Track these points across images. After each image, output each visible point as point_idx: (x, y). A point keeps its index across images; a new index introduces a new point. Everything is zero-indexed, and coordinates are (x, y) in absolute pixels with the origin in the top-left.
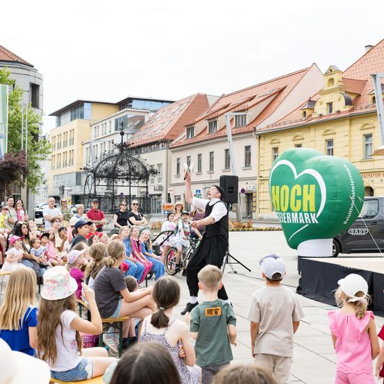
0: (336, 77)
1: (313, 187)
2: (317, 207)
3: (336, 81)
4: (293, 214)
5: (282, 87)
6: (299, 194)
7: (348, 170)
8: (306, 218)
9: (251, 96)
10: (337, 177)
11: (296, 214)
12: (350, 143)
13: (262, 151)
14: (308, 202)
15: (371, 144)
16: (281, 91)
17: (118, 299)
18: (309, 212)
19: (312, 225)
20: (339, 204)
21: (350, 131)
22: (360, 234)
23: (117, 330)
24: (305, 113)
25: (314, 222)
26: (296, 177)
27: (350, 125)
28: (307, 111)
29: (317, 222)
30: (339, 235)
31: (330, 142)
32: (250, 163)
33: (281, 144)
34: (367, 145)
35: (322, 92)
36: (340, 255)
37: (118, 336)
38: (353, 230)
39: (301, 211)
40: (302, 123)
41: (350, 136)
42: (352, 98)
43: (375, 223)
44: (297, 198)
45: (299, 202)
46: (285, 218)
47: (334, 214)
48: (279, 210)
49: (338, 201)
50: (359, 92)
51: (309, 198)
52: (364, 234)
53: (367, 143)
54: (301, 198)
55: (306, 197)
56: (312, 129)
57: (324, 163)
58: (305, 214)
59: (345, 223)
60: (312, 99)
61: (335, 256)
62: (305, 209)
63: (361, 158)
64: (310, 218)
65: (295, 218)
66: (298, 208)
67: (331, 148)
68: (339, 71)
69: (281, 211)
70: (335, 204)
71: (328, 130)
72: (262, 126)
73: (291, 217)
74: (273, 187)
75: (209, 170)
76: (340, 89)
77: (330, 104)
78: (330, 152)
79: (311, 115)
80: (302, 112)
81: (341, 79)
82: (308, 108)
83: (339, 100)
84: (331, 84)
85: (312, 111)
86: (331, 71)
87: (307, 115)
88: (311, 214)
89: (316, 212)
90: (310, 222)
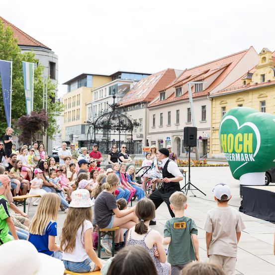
0: (268, 56)
1: (251, 135)
2: (254, 149)
3: (267, 59)
4: (236, 154)
5: (228, 63)
6: (241, 140)
8: (246, 157)
9: (206, 70)
10: (268, 128)
11: (239, 154)
13: (214, 109)
14: (248, 145)
16: (228, 66)
17: (111, 215)
18: (248, 153)
19: (250, 162)
20: (270, 147)
23: (111, 237)
24: (245, 82)
25: (251, 160)
26: (239, 128)
28: (246, 80)
29: (254, 160)
30: (270, 169)
31: (263, 103)
32: (205, 118)
33: (227, 105)
35: (257, 67)
36: (270, 184)
37: (111, 241)
39: (242, 152)
40: (243, 89)
44: (240, 143)
45: (241, 146)
46: (231, 157)
48: (226, 151)
49: (269, 145)
51: (248, 143)
54: (242, 143)
55: (246, 143)
56: (250, 94)
57: (259, 118)
58: (245, 154)
60: (250, 72)
61: (267, 185)
62: (245, 151)
64: (249, 157)
65: (238, 158)
66: (240, 150)
67: (263, 107)
68: (270, 52)
69: (228, 152)
70: (267, 147)
71: (262, 94)
72: (214, 92)
73: (235, 157)
74: (222, 135)
75: (176, 123)
76: (270, 64)
77: (263, 76)
78: (263, 110)
79: (249, 83)
80: (243, 81)
81: (271, 58)
82: (247, 79)
83: (270, 73)
84: (264, 61)
85: (250, 81)
86: (264, 52)
87: (246, 84)
88: (250, 154)
89: (253, 153)
90: (249, 160)
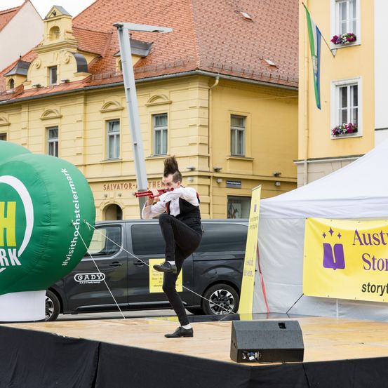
0: (63, 25)
1: (12, 206)
2: (19, 239)
3: (62, 31)
7: (69, 178)
12: (85, 134)
14: (5, 229)
15: (118, 136)
18: (6, 248)
19: (10, 269)
20: (54, 233)
21: (85, 113)
22: (93, 281)
24: (12, 81)
25: (13, 264)
27: (85, 104)
28: (15, 78)
29: (19, 264)
30: (59, 283)
31: (53, 132)
34: (112, 137)
35: (40, 49)
36: (61, 316)
38: (80, 275)
40: (5, 98)
41: (85, 122)
42: (89, 60)
43: (115, 263)
47: (47, 250)
49: (53, 228)
50: (98, 52)
52: (99, 281)
53: (111, 134)
56: (24, 110)
59: (65, 264)
60: (24, 60)
61: (54, 319)
63: (102, 157)
64: (8, 256)
67: (54, 140)
68: (66, 15)
70: (49, 233)
71: (50, 112)
77: (53, 69)
78: (54, 148)
79: (22, 86)
80: (7, 79)
81: (70, 29)
82: (17, 74)
83: (67, 63)
84: (55, 36)
85: (24, 79)
86: (55, 15)
87: (15, 86)
88: (9, 250)
89: (18, 248)
90: (7, 264)
